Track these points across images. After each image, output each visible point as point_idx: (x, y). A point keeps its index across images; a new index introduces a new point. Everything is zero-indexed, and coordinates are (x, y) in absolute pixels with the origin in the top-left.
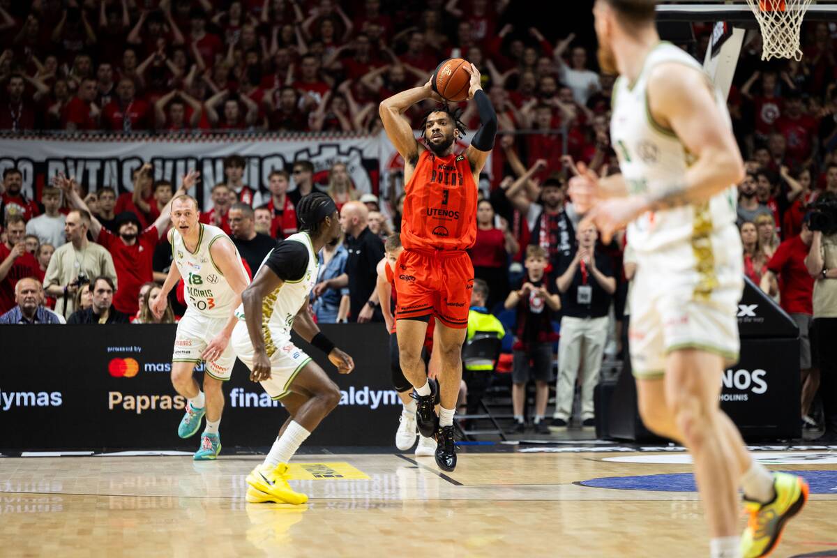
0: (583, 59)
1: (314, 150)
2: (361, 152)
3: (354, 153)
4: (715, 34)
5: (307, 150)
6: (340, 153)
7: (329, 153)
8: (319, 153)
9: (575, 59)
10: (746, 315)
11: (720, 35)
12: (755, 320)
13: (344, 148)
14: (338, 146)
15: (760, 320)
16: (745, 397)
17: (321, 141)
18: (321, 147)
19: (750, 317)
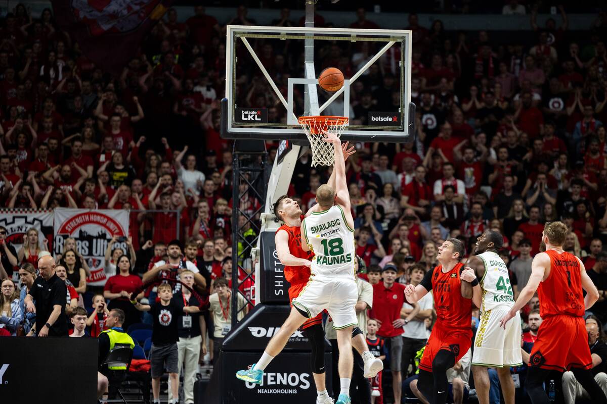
0: (194, 163)
1: (9, 220)
2: (41, 222)
3: (36, 222)
4: (280, 149)
5: (5, 220)
6: (26, 222)
7: (20, 222)
8: (13, 222)
9: (189, 163)
10: (297, 336)
11: (283, 149)
12: (303, 340)
13: (30, 219)
14: (26, 218)
15: (306, 340)
16: (295, 391)
17: (14, 214)
18: (14, 218)
19: (299, 338)
